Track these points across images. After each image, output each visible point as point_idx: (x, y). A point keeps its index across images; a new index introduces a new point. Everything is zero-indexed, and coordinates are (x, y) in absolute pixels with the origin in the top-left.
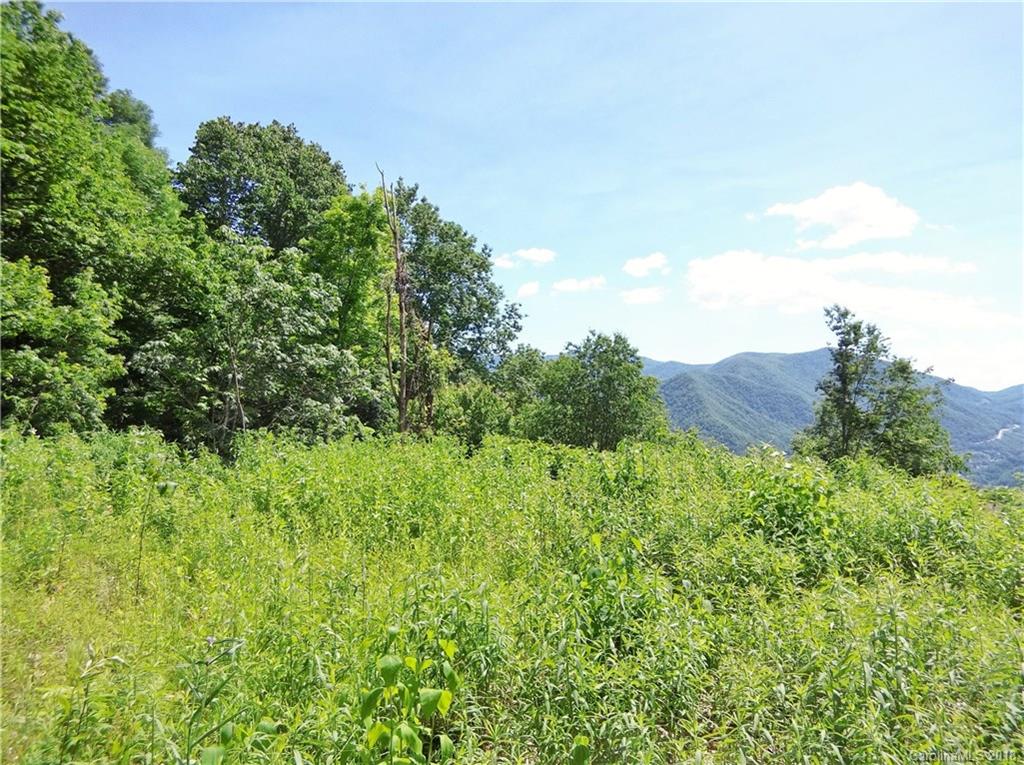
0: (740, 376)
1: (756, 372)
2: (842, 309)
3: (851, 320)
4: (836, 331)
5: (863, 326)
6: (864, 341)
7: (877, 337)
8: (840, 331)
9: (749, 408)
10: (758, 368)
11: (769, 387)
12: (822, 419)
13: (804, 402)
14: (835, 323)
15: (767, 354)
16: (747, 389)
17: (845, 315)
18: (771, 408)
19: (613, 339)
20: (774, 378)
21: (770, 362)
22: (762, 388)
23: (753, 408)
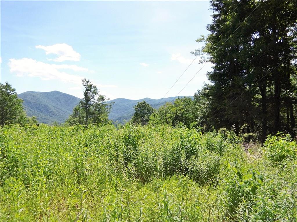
0: (27, 99)
1: (33, 98)
2: (87, 80)
3: (89, 84)
4: (85, 86)
5: (92, 86)
6: (93, 90)
7: (96, 89)
8: (86, 86)
9: (31, 109)
10: (34, 96)
11: (37, 102)
12: (75, 112)
13: (48, 107)
14: (84, 84)
15: (37, 92)
16: (30, 103)
17: (88, 82)
18: (38, 109)
19: (5, 84)
20: (39, 99)
21: (38, 94)
22: (35, 103)
23: (32, 109)
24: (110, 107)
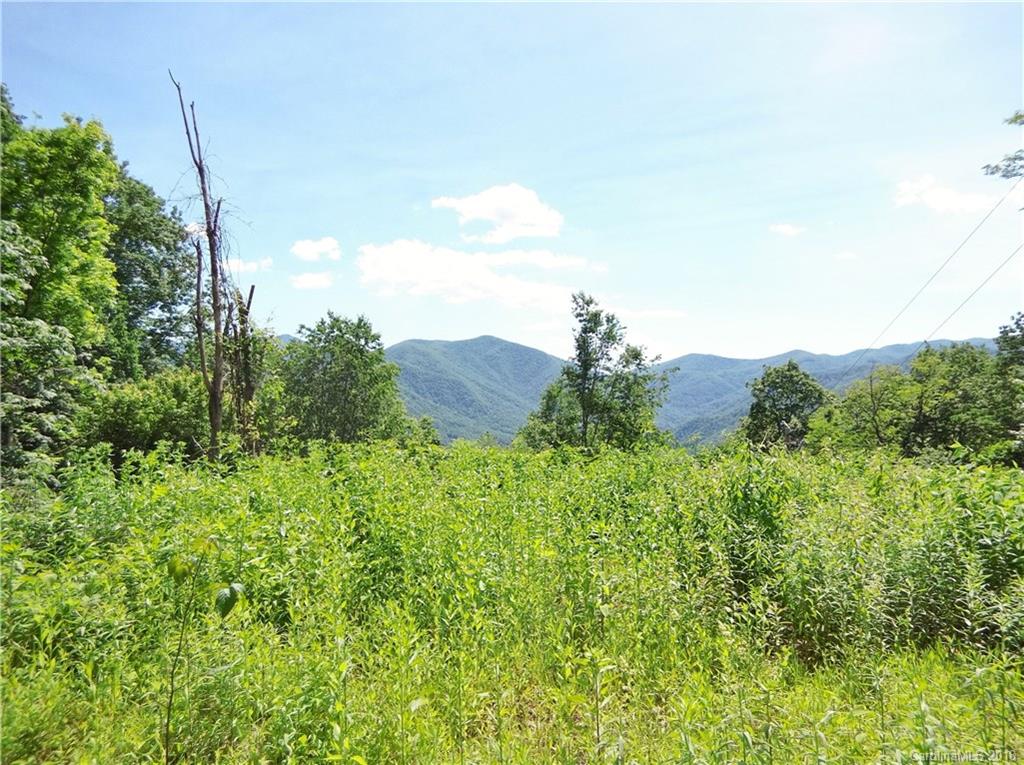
0: (407, 363)
1: (421, 358)
2: (587, 298)
3: (592, 309)
4: (579, 318)
5: (603, 315)
6: (603, 328)
7: (614, 325)
8: (582, 318)
9: (416, 394)
10: (424, 355)
11: (433, 373)
12: (548, 403)
13: (465, 387)
14: (578, 311)
15: (432, 342)
16: (414, 376)
17: (589, 303)
18: (435, 393)
20: (438, 365)
21: (436, 349)
22: (427, 374)
23: (418, 393)
24: (662, 386)
